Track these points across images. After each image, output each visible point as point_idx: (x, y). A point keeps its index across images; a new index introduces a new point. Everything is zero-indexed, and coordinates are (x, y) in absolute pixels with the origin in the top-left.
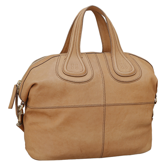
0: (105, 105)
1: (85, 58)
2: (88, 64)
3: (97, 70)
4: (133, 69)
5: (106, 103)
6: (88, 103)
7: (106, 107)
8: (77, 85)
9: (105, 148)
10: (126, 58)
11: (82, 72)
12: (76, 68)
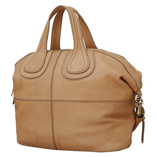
1: (48, 56)
4: (86, 67)
5: (53, 99)
6: (37, 98)
7: (53, 102)
11: (37, 69)
12: (34, 65)
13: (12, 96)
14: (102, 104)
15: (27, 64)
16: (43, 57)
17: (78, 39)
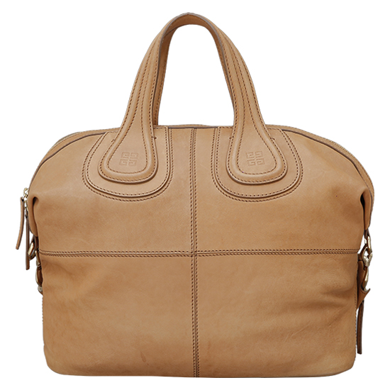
0: (194, 254)
1: (161, 139)
2: (163, 154)
3: (181, 169)
4: (279, 167)
5: (198, 249)
6: (151, 248)
7: (198, 257)
8: (125, 203)
9: (202, 355)
10: (268, 140)
11: (143, 172)
12: (130, 163)
13: (18, 248)
14: (319, 259)
15: (106, 159)
16: (148, 143)
17: (246, 100)
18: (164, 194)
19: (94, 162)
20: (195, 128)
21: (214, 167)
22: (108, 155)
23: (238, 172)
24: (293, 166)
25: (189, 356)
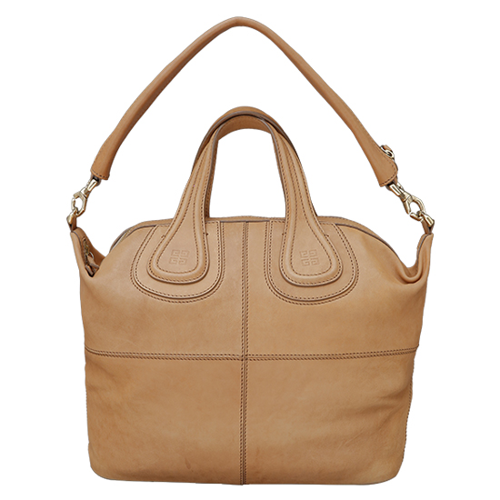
0: (245, 358)
1: (213, 231)
2: (215, 251)
3: (233, 268)
5: (249, 353)
6: (201, 351)
7: (249, 362)
8: (174, 305)
9: (249, 462)
11: (193, 272)
12: (181, 261)
15: (155, 257)
16: (199, 240)
17: (298, 195)
18: (215, 295)
19: (143, 261)
20: (247, 221)
21: (267, 267)
22: (158, 253)
23: (292, 273)
24: (348, 267)
25: (236, 464)
